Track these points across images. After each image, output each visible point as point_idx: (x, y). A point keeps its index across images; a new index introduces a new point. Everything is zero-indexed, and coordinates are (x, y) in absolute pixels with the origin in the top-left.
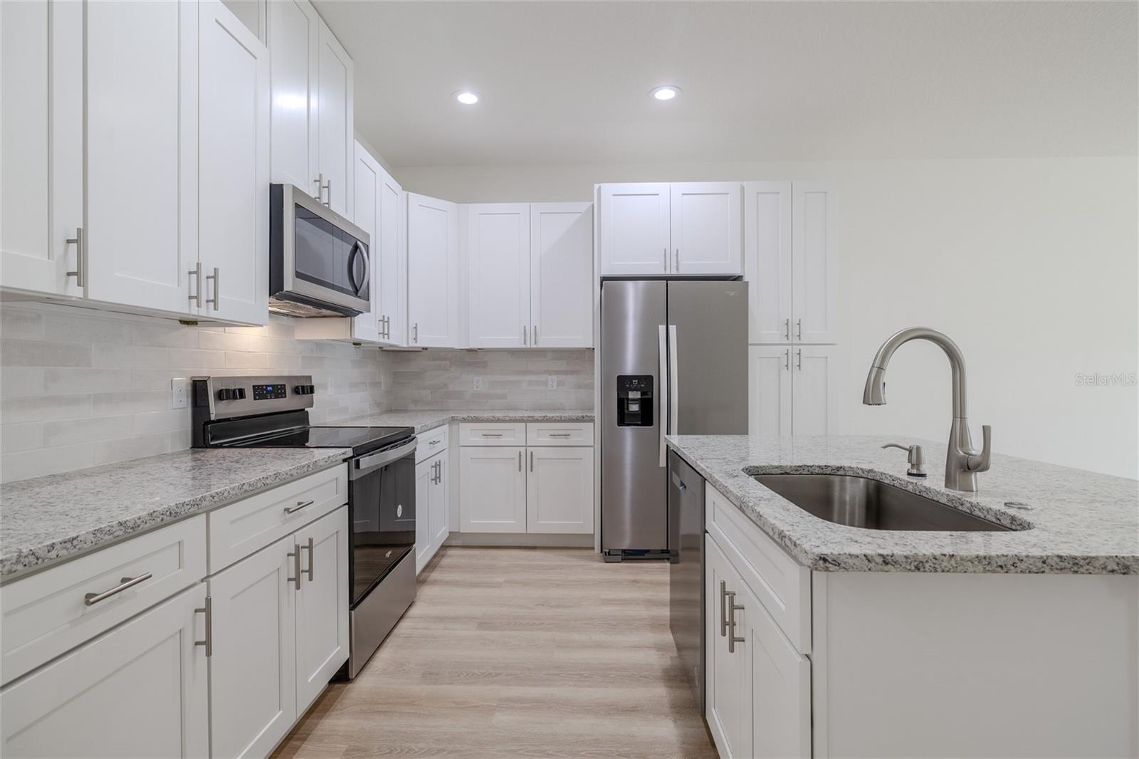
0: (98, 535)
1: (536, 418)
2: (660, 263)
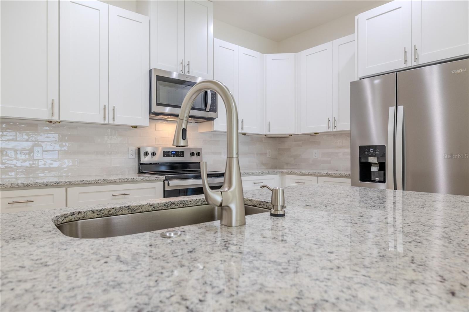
0: (13, 185)
1: (322, 174)
2: (402, 59)
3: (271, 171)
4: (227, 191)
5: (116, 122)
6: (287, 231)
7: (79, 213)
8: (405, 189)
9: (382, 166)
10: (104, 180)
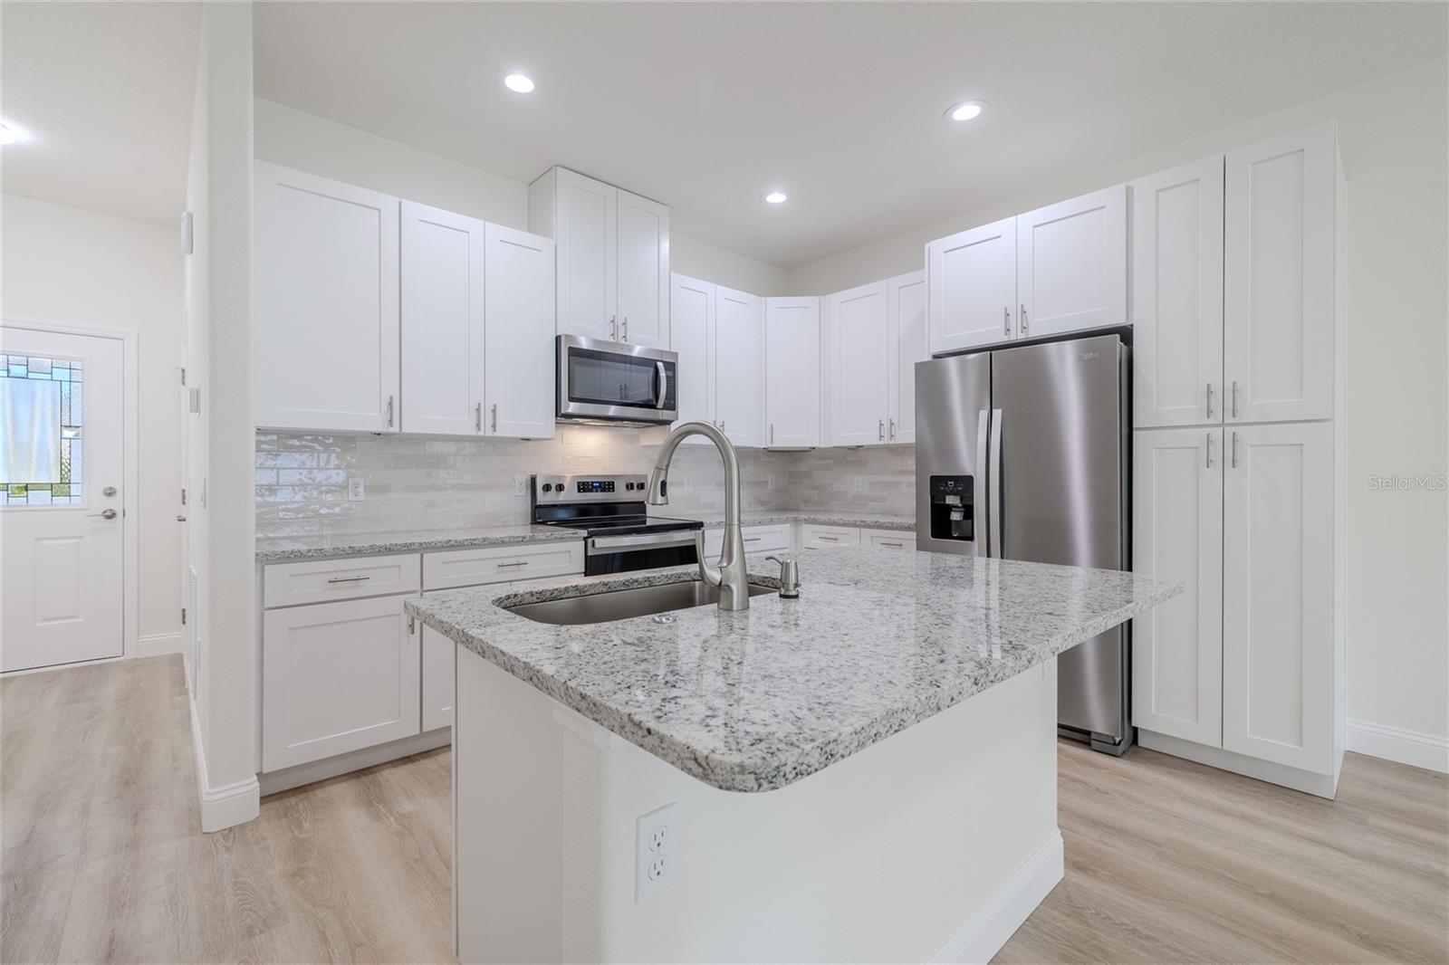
1: (868, 523)
2: (1001, 326)
3: (776, 516)
4: (726, 567)
5: (497, 434)
6: (800, 615)
7: (515, 595)
8: (1005, 556)
9: (968, 512)
10: (484, 539)
